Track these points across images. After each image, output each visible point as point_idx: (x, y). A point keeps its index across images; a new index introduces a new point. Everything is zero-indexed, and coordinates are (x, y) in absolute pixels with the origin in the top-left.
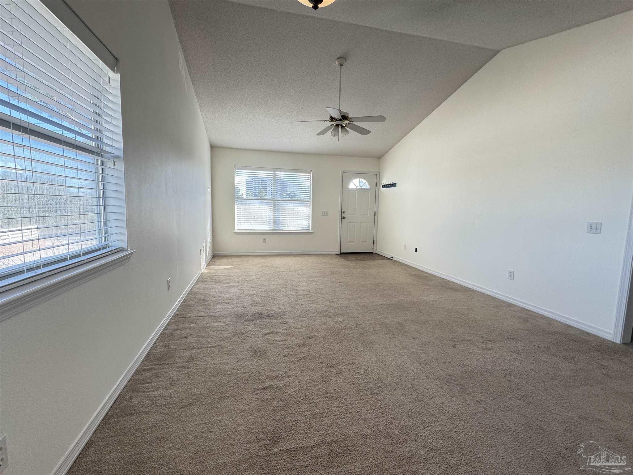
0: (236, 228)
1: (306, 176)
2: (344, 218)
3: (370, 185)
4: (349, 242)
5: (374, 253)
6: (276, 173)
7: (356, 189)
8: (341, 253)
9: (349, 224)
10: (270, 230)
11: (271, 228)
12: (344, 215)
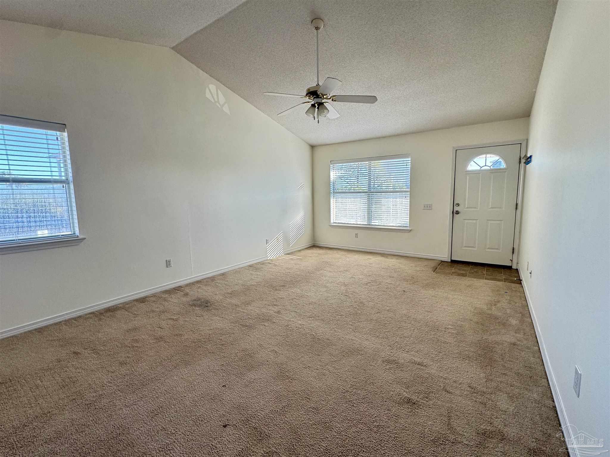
0: (332, 221)
1: (404, 162)
2: (457, 213)
3: (506, 162)
4: (465, 247)
5: (513, 268)
6: (372, 162)
7: (480, 170)
8: (454, 262)
9: (466, 221)
10: (363, 225)
11: (366, 223)
12: (456, 209)
